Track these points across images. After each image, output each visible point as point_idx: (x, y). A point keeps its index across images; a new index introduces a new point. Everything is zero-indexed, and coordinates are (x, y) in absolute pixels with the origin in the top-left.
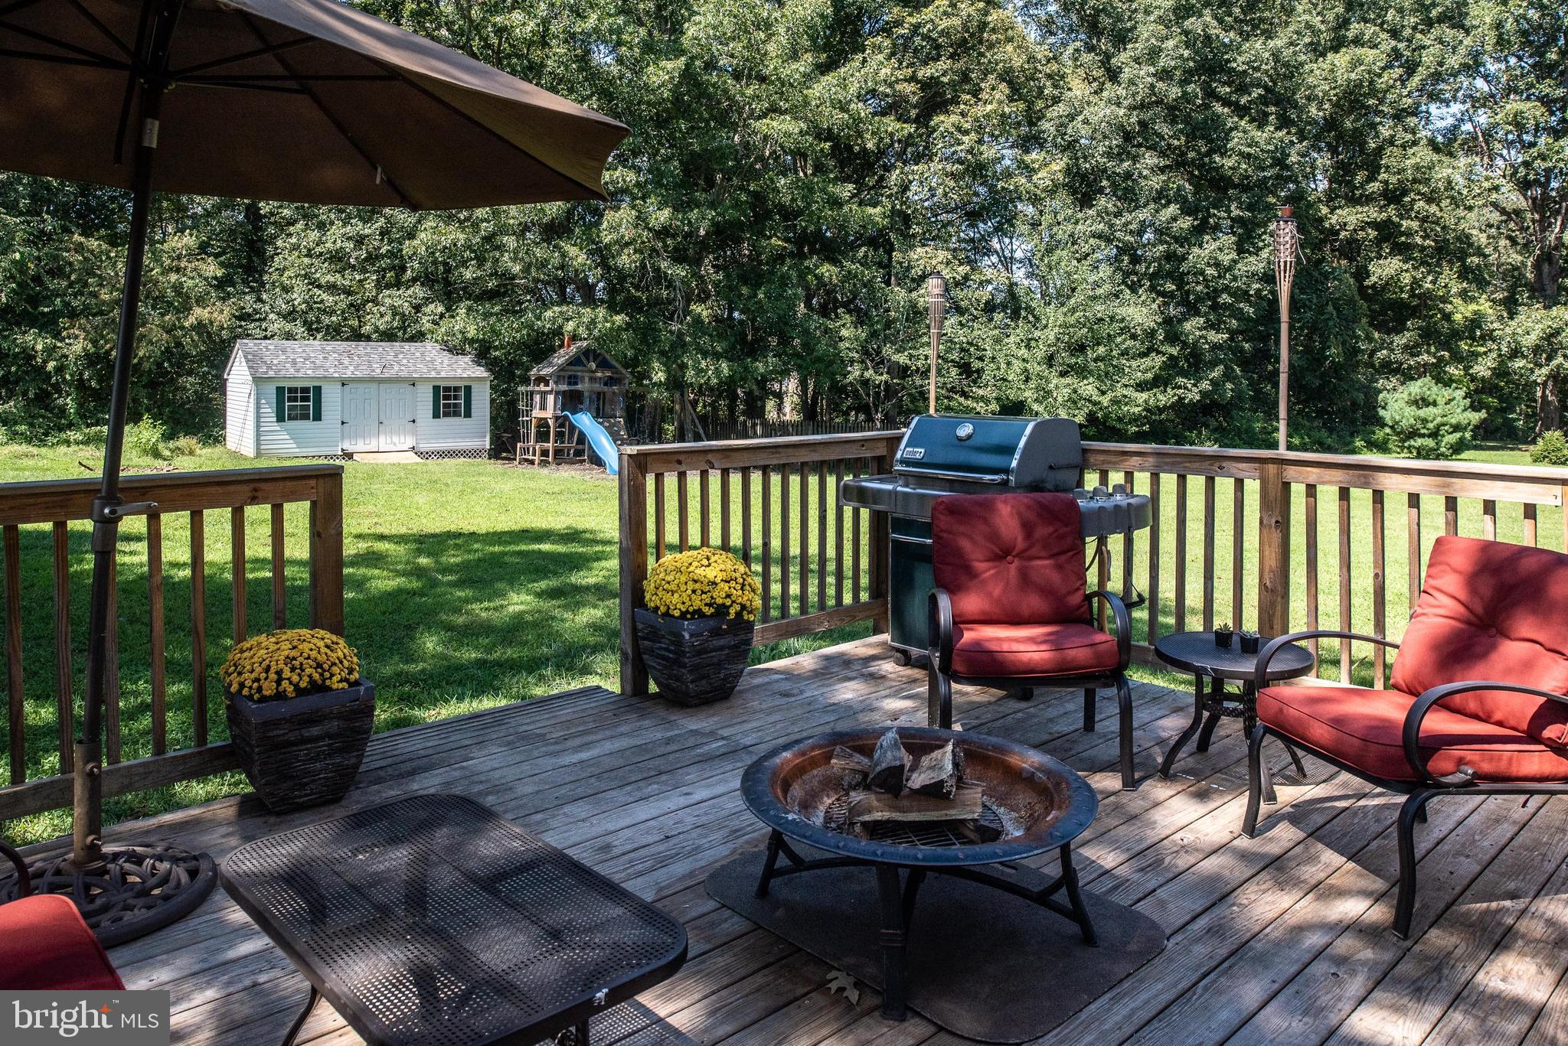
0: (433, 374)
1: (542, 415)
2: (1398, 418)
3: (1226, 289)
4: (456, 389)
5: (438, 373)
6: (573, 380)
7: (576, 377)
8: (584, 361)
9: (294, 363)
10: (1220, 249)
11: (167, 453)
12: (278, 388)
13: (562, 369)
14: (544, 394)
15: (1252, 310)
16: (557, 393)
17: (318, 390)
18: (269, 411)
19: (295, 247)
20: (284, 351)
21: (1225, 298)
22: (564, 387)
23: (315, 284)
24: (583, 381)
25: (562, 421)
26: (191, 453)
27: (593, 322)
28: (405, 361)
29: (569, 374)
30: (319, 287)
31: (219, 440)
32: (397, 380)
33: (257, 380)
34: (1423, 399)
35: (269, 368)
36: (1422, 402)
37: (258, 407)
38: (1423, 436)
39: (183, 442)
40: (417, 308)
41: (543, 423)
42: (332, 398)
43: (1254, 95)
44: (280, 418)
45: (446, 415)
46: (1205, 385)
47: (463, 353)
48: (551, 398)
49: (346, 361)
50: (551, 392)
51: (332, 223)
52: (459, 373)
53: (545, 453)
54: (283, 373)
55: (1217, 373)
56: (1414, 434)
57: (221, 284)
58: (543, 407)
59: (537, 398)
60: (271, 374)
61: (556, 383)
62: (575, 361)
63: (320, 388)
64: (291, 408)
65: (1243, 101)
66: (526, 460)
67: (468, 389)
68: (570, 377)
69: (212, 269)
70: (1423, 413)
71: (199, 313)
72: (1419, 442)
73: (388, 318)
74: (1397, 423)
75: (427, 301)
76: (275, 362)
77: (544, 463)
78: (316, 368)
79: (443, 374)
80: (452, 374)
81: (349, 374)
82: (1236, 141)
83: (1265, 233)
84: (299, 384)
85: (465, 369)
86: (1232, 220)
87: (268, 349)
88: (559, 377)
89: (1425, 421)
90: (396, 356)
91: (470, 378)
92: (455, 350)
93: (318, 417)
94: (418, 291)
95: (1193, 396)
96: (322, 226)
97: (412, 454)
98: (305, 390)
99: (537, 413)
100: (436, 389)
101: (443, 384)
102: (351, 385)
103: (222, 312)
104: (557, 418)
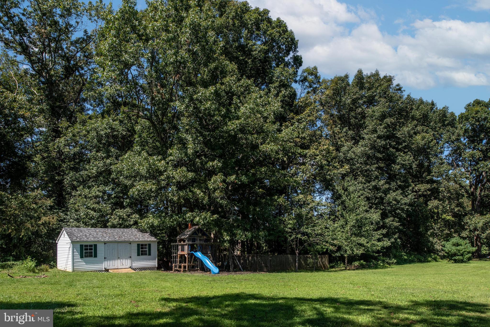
0: (137, 240)
1: (183, 253)
2: (450, 250)
3: (399, 208)
4: (145, 245)
5: (139, 239)
6: (194, 240)
7: (195, 239)
8: (197, 232)
9: (86, 236)
10: (396, 195)
11: (37, 271)
12: (81, 245)
13: (190, 236)
14: (183, 246)
15: (405, 215)
16: (189, 245)
17: (96, 246)
18: (77, 254)
19: (80, 195)
20: (81, 231)
21: (398, 211)
22: (190, 243)
23: (88, 208)
24: (197, 240)
25: (191, 256)
26: (47, 271)
27: (205, 218)
28: (126, 235)
29: (192, 238)
30: (90, 209)
31: (55, 266)
32: (124, 242)
33: (73, 242)
34: (457, 244)
35: (77, 238)
36: (457, 245)
37: (73, 252)
38: (458, 255)
39: (43, 266)
40: (129, 216)
41: (182, 256)
42: (101, 249)
43: (403, 145)
44: (82, 257)
45: (142, 254)
46: (393, 240)
47: (146, 232)
48: (186, 247)
49: (105, 235)
50: (186, 245)
51: (93, 186)
52: (146, 239)
53: (185, 267)
54: (82, 239)
55: (396, 236)
56: (455, 255)
57: (51, 208)
58: (183, 250)
59: (180, 247)
60: (78, 240)
61: (188, 241)
62: (194, 233)
63: (96, 245)
64: (86, 253)
65: (400, 147)
66: (176, 270)
67: (150, 245)
68: (193, 239)
69: (49, 202)
70: (458, 248)
71: (44, 219)
72: (457, 258)
73: (117, 220)
74: (450, 251)
75: (132, 214)
76: (79, 235)
77: (185, 271)
78: (94, 238)
79: (141, 240)
80: (143, 240)
81: (107, 239)
82: (399, 160)
83: (408, 190)
84: (88, 244)
85: (147, 238)
86: (398, 186)
87: (75, 231)
88: (189, 239)
89: (459, 251)
90: (122, 233)
91: (150, 241)
92: (143, 231)
93: (96, 256)
94: (128, 210)
95: (389, 244)
96: (89, 187)
97: (130, 269)
98: (91, 246)
99: (180, 252)
100: (138, 245)
101: (141, 243)
102: (108, 244)
103: (53, 218)
104: (188, 254)
